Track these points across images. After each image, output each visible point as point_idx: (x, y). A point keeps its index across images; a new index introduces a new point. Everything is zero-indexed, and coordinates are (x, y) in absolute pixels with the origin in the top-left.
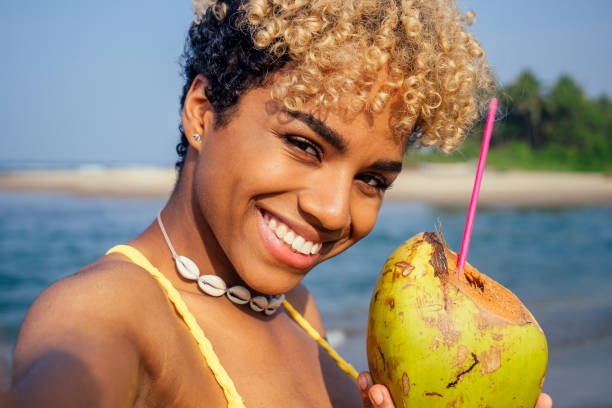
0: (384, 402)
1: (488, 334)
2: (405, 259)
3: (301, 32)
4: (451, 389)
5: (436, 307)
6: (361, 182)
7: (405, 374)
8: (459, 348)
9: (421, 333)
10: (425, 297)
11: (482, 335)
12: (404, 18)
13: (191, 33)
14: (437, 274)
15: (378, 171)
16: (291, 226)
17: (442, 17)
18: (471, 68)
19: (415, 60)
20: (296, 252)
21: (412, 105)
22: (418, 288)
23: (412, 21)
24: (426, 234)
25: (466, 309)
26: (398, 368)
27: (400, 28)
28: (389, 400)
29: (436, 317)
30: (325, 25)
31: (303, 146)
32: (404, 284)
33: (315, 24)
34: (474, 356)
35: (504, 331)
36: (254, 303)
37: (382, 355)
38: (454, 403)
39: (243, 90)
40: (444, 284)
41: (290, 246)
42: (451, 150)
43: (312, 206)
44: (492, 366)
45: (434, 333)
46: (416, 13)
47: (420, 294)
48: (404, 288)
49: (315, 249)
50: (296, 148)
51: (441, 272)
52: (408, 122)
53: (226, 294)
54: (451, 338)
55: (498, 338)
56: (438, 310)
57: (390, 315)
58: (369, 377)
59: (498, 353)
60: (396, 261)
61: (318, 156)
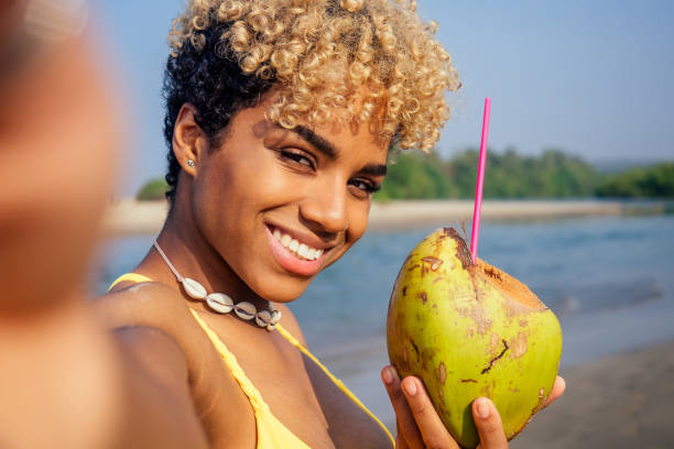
0: (418, 393)
1: (515, 320)
2: (431, 253)
3: (287, 55)
4: (486, 374)
5: (468, 298)
6: (352, 186)
7: (442, 363)
8: (491, 336)
9: (456, 324)
10: (457, 289)
11: (511, 322)
12: (378, 33)
13: (170, 66)
14: (464, 267)
15: (367, 176)
16: (294, 236)
17: (410, 29)
18: (443, 73)
19: (394, 70)
20: (302, 258)
21: (393, 112)
22: (449, 281)
23: (388, 35)
24: (445, 229)
25: (495, 299)
26: (435, 358)
27: (376, 42)
28: (422, 390)
29: (470, 308)
30: (309, 47)
31: (297, 158)
32: (433, 279)
33: (298, 46)
34: (504, 342)
35: (528, 318)
36: (260, 318)
37: (416, 347)
38: (487, 387)
39: (233, 111)
40: (473, 276)
41: (297, 254)
42: (429, 149)
43: (314, 213)
44: (520, 351)
45: (469, 322)
46: (389, 27)
47: (452, 286)
48: (435, 281)
49: (317, 254)
50: (290, 161)
51: (467, 265)
52: (390, 128)
53: (233, 310)
54: (484, 326)
55: (523, 324)
56: (470, 301)
57: (423, 308)
58: (394, 371)
59: (525, 338)
60: (421, 256)
61: (312, 166)
